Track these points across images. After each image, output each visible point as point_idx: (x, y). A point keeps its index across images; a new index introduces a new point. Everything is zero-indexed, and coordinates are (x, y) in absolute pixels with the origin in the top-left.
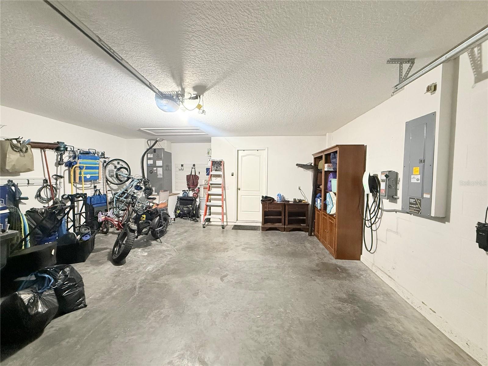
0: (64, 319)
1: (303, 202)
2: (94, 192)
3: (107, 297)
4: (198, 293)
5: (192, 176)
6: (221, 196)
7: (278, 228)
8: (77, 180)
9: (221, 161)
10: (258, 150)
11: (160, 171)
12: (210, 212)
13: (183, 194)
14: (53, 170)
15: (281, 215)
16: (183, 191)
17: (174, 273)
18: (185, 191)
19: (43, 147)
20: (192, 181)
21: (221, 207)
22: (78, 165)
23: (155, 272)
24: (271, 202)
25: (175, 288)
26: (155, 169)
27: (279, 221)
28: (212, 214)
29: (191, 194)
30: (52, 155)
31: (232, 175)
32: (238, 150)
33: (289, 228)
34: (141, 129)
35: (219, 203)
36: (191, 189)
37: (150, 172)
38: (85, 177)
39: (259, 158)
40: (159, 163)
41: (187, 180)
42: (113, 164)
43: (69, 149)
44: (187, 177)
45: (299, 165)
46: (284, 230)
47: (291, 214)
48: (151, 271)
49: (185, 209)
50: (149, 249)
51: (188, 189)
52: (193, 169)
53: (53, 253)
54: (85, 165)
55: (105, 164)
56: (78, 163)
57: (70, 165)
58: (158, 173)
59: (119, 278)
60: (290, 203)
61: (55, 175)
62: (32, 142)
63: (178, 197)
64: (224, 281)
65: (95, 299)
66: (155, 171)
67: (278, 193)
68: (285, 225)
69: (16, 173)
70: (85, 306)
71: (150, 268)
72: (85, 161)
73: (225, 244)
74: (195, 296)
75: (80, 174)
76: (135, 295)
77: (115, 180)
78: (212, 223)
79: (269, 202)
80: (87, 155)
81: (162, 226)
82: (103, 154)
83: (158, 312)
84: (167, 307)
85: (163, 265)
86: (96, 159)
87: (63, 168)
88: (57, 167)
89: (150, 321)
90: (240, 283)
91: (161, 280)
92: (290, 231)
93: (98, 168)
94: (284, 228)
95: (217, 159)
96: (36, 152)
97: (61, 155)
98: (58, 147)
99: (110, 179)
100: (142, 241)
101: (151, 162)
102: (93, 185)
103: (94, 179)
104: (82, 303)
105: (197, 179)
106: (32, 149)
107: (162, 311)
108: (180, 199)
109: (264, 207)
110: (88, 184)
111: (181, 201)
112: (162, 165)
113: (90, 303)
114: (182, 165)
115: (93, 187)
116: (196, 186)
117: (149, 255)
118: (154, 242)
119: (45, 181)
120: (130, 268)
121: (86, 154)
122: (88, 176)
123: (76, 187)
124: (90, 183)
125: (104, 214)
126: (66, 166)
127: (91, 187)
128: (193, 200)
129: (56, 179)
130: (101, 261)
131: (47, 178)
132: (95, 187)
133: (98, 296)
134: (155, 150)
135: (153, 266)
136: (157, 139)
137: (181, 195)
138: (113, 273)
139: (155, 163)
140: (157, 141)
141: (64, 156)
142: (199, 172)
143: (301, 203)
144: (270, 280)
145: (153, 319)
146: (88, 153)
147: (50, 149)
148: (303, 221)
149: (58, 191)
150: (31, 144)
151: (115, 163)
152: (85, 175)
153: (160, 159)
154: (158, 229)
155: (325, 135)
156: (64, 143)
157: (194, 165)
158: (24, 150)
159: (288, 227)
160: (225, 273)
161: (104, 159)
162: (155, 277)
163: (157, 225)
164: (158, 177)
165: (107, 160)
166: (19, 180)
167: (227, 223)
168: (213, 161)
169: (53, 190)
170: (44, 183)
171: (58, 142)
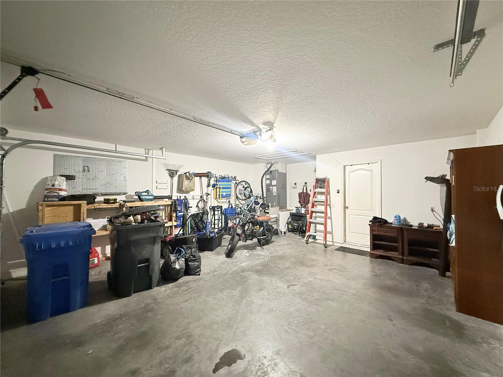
0: (188, 278)
1: (435, 228)
2: (228, 206)
3: (212, 274)
4: (263, 290)
5: (304, 194)
6: (324, 213)
7: (392, 258)
8: (218, 197)
9: (325, 179)
10: (368, 164)
11: (275, 189)
12: (316, 229)
13: (296, 210)
14: (205, 190)
15: (397, 242)
16: (296, 207)
17: (256, 272)
18: (297, 207)
19: (200, 175)
20: (304, 198)
21: (323, 225)
22: (218, 186)
23: (245, 267)
24: (382, 225)
25: (250, 281)
26: (271, 187)
27: (395, 249)
28: (317, 232)
29: (303, 211)
30: (205, 180)
31: (338, 193)
32: (345, 166)
33: (410, 260)
34: (255, 156)
35: (322, 220)
36: (303, 206)
37: (268, 190)
38: (222, 195)
39: (371, 172)
40: (274, 182)
41: (299, 197)
42: (242, 184)
43: (214, 176)
44: (299, 194)
45: (428, 179)
46: (402, 261)
47: (411, 243)
48: (243, 266)
49: (295, 224)
50: (252, 252)
51: (300, 206)
52: (305, 187)
53: (194, 240)
54: (221, 186)
55: (236, 185)
56: (218, 185)
57: (214, 186)
58: (273, 191)
59: (224, 265)
60: (413, 228)
61: (206, 193)
62: (195, 174)
63: (290, 213)
64: (290, 288)
65: (205, 273)
66: (271, 190)
67: (396, 215)
68: (403, 254)
69: (188, 192)
70: (199, 275)
71: (244, 264)
72: (222, 183)
73: (316, 261)
74: (260, 291)
75: (219, 192)
76: (225, 278)
77: (243, 196)
78: (318, 241)
79: (380, 224)
80: (223, 180)
81: (266, 235)
82: (235, 178)
83: (231, 291)
84: (238, 291)
85: (253, 264)
86: (229, 181)
87: (211, 188)
88: (208, 188)
89: (223, 294)
90: (302, 294)
91: (245, 274)
92: (411, 265)
93: (230, 188)
94: (402, 259)
95: (320, 176)
96: (197, 179)
97: (209, 180)
98: (208, 175)
99: (239, 196)
100: (252, 245)
101: (268, 182)
102: (228, 200)
103: (228, 196)
104: (198, 272)
105: (307, 196)
106: (195, 178)
107: (233, 292)
108: (292, 215)
109: (372, 230)
110: (224, 200)
111: (293, 217)
112: (276, 184)
113: (202, 274)
114: (295, 184)
115: (228, 202)
116: (307, 203)
117: (250, 256)
118: (259, 248)
119: (201, 197)
120: (233, 261)
121: (223, 178)
122: (224, 194)
123: (217, 201)
124: (226, 198)
125: (232, 221)
126: (212, 187)
127: (227, 202)
128: (303, 217)
129: (207, 196)
130: (221, 253)
131: (202, 196)
132: (229, 202)
133: (207, 272)
134: (271, 171)
135: (246, 264)
136: (272, 162)
137: (294, 211)
138: (222, 262)
139: (271, 182)
140: (272, 164)
141: (211, 181)
142: (311, 190)
143: (432, 230)
144: (334, 302)
145: (225, 294)
146: (224, 178)
147: (204, 176)
148: (435, 255)
149: (207, 204)
150: (195, 175)
151: (244, 183)
152: (222, 193)
153: (274, 179)
154: (262, 237)
155: (475, 133)
156: (211, 172)
157: (306, 183)
158: (191, 179)
159: (407, 258)
160: (295, 283)
161: (235, 181)
162: (243, 271)
163: (261, 234)
164: (273, 194)
165: (238, 182)
166: (189, 196)
167: (333, 243)
168: (317, 179)
169: (205, 202)
170: (201, 198)
171: (208, 172)
